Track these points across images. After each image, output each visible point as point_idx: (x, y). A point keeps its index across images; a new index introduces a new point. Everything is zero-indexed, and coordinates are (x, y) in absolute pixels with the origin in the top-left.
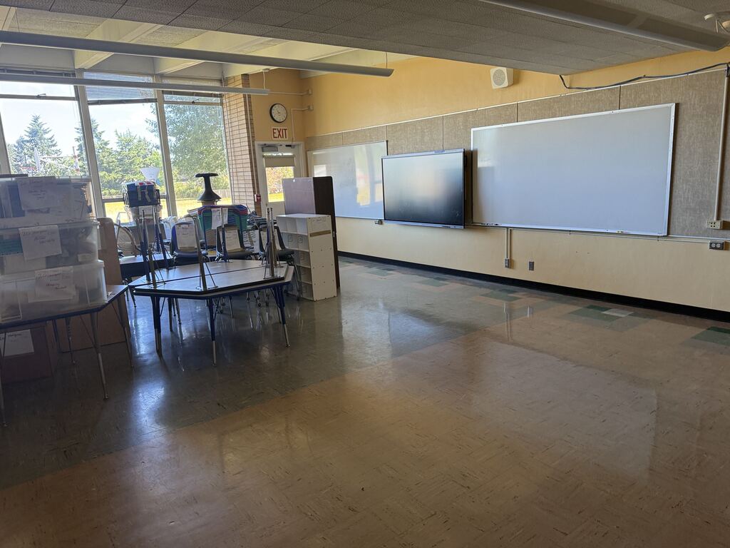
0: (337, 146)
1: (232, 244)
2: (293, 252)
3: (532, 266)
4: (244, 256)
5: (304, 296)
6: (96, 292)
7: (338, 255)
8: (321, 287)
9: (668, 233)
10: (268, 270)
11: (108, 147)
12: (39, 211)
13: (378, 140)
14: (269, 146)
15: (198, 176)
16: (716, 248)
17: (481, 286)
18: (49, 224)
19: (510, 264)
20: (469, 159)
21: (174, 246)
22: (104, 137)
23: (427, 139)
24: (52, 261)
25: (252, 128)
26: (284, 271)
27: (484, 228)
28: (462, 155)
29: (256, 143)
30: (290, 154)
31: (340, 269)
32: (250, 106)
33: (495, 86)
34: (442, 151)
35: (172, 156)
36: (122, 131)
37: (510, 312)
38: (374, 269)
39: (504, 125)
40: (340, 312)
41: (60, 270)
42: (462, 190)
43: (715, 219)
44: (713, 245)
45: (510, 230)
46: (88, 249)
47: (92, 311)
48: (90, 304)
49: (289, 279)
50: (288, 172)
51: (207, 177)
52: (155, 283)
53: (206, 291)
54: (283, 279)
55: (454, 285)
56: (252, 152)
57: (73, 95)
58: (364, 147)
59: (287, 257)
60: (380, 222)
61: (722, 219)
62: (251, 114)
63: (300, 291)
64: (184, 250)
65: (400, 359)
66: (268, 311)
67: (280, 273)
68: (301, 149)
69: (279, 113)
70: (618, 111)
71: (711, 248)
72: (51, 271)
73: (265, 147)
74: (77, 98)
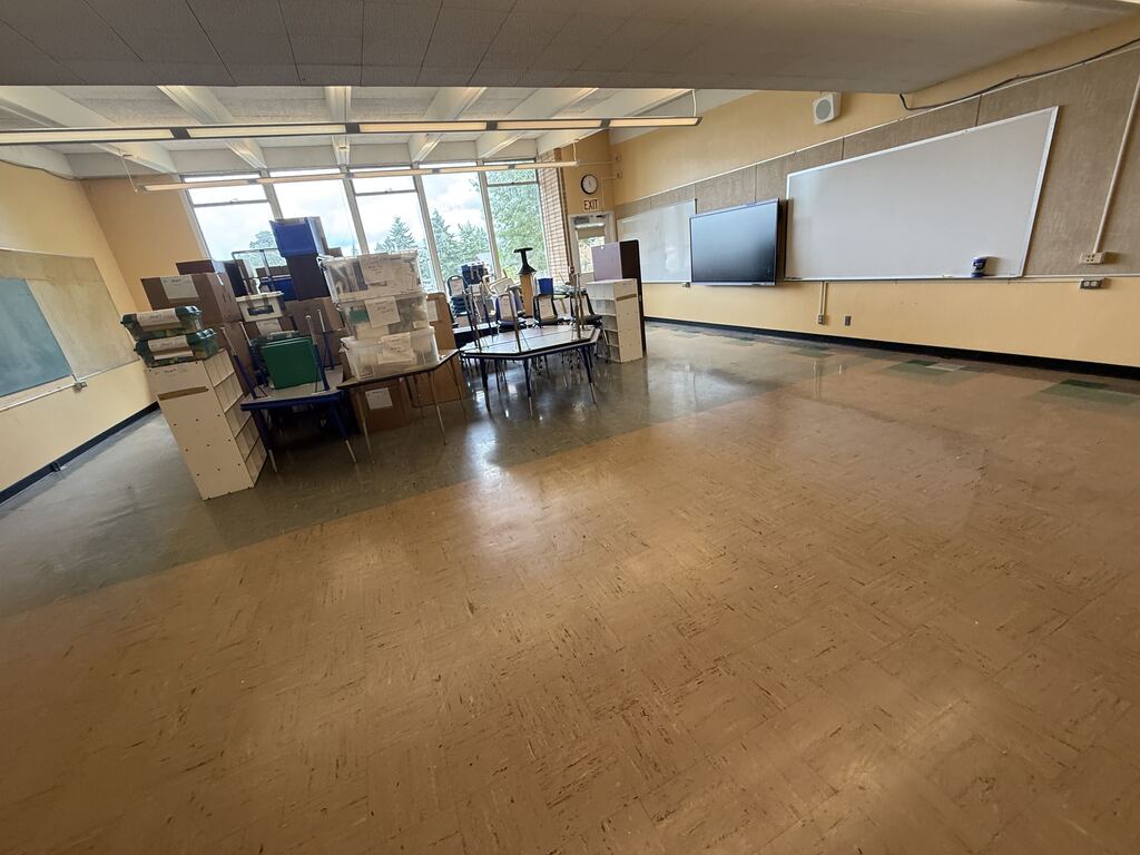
0: (645, 210)
1: (546, 313)
2: (601, 317)
3: (848, 321)
4: (556, 322)
5: (612, 358)
6: (430, 355)
7: (644, 320)
8: (628, 350)
9: (1024, 273)
10: (576, 333)
11: (454, 239)
12: (378, 284)
13: (687, 199)
14: (581, 218)
15: (516, 251)
16: (1090, 287)
17: (791, 344)
18: (388, 296)
19: (824, 320)
20: (784, 211)
21: (498, 316)
22: (450, 231)
23: (738, 192)
24: (393, 329)
25: (565, 202)
26: (589, 333)
27: (797, 283)
28: (776, 204)
29: (569, 217)
30: (601, 224)
31: (646, 333)
32: (563, 180)
33: (817, 121)
34: (754, 204)
35: (498, 240)
36: (464, 223)
37: (821, 370)
38: (680, 332)
39: (826, 166)
40: (646, 372)
41: (399, 335)
42: (775, 243)
43: (1094, 252)
44: (1087, 284)
45: (826, 283)
46: (420, 317)
47: (428, 371)
48: (426, 365)
49: (594, 340)
50: (599, 241)
51: (523, 252)
52: (480, 348)
53: (521, 353)
54: (589, 340)
55: (760, 346)
56: (566, 226)
57: (413, 188)
58: (672, 208)
59: (594, 321)
60: (688, 285)
61: (1106, 250)
62: (564, 189)
63: (608, 354)
64: (507, 319)
65: (701, 414)
66: (580, 373)
67: (585, 335)
68: (611, 218)
69: (590, 185)
70: (974, 129)
71: (1083, 287)
72: (393, 337)
73: (578, 220)
74: (417, 190)
